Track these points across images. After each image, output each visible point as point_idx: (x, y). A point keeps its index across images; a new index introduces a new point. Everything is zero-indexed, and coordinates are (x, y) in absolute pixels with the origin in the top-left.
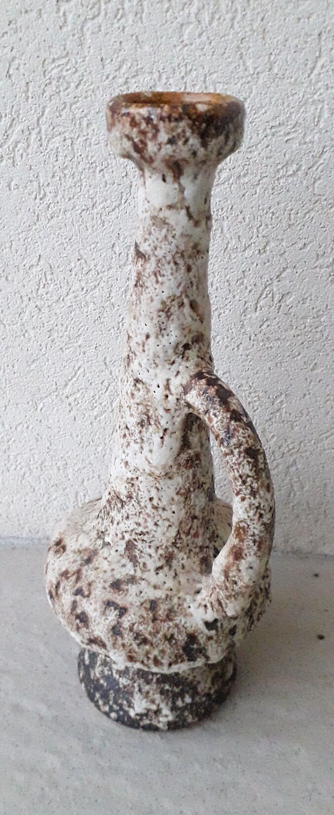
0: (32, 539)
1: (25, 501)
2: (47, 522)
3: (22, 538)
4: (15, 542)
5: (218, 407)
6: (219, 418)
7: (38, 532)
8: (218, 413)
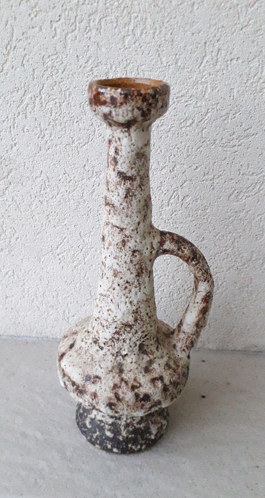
1: (34, 315)
2: (47, 328)
3: (33, 337)
4: (28, 339)
7: (41, 334)
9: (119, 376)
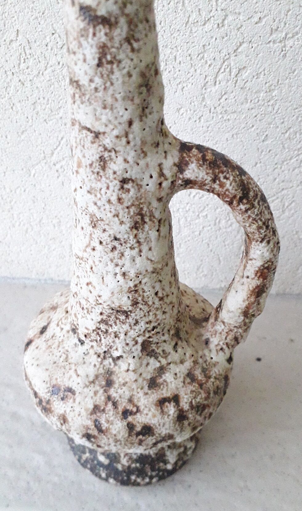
0: (40, 280)
1: (31, 251)
2: (50, 267)
3: (32, 279)
4: (27, 282)
5: (225, 169)
6: (231, 178)
7: (44, 274)
8: (228, 176)
9: (105, 391)
